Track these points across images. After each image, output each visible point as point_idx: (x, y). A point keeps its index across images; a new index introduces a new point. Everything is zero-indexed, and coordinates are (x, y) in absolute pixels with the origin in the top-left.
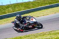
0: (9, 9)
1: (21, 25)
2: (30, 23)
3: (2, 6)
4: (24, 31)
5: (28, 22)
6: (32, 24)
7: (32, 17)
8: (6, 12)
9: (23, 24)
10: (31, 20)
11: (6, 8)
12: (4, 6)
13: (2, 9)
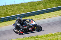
0: (41, 5)
1: (21, 27)
2: (30, 26)
3: (33, 2)
4: (24, 33)
5: (29, 25)
6: (32, 26)
7: (32, 20)
8: (37, 8)
9: (23, 26)
10: (31, 23)
11: (37, 4)
12: (35, 2)
13: (33, 5)
